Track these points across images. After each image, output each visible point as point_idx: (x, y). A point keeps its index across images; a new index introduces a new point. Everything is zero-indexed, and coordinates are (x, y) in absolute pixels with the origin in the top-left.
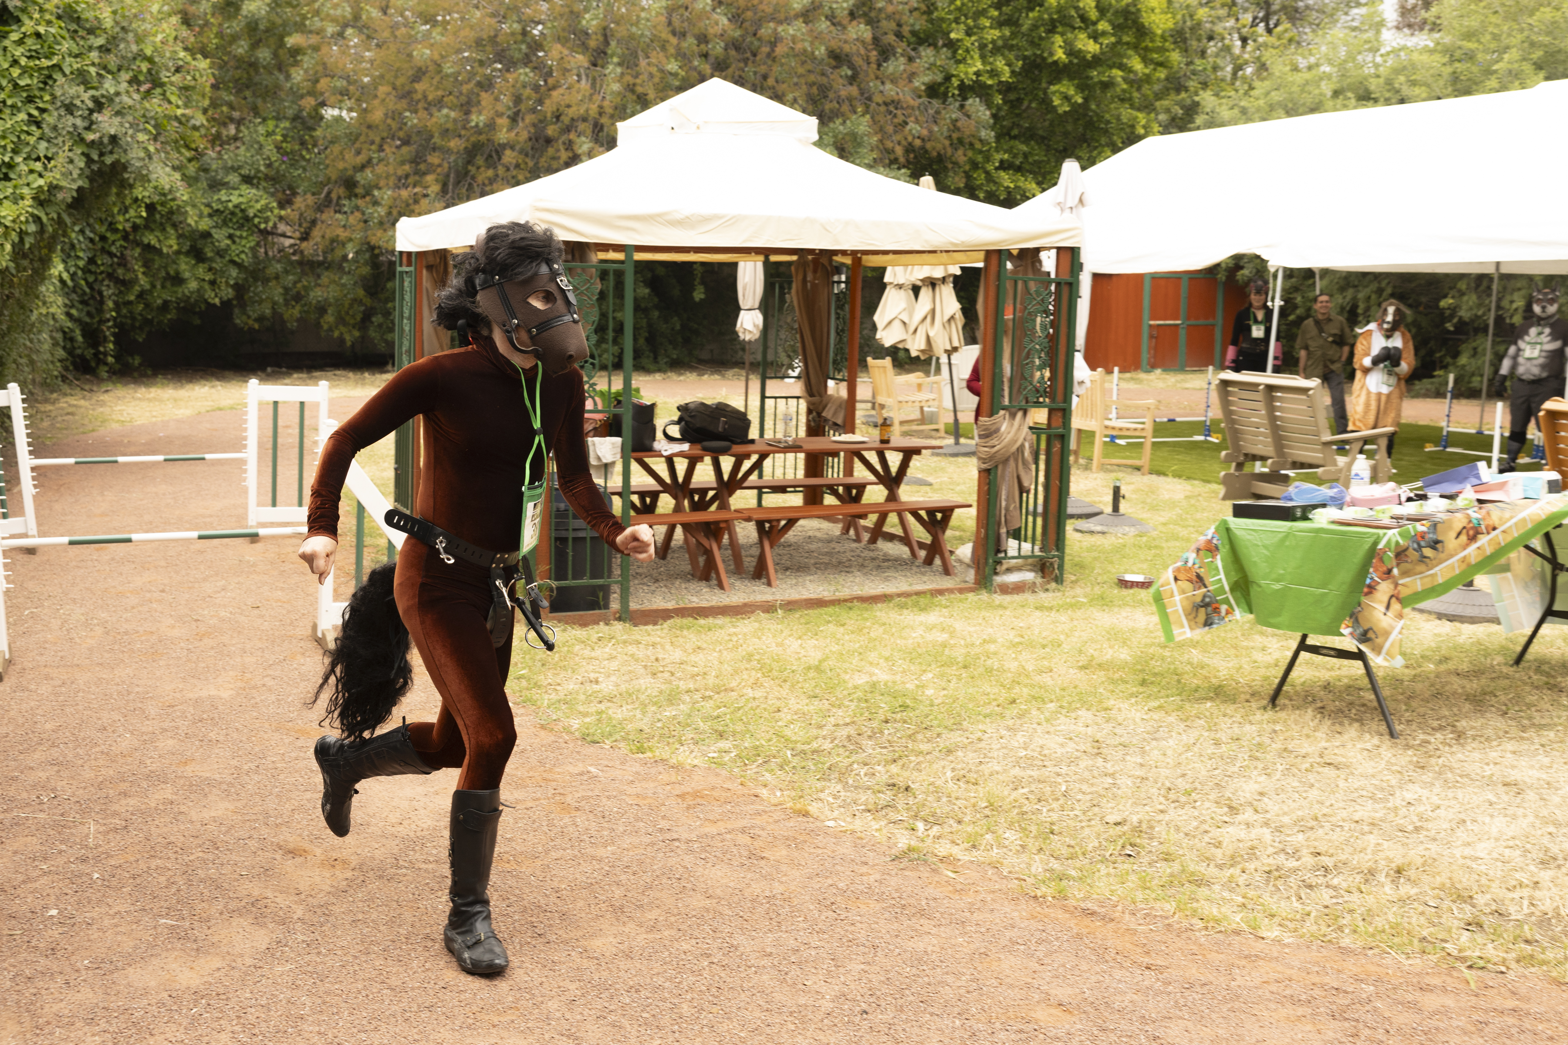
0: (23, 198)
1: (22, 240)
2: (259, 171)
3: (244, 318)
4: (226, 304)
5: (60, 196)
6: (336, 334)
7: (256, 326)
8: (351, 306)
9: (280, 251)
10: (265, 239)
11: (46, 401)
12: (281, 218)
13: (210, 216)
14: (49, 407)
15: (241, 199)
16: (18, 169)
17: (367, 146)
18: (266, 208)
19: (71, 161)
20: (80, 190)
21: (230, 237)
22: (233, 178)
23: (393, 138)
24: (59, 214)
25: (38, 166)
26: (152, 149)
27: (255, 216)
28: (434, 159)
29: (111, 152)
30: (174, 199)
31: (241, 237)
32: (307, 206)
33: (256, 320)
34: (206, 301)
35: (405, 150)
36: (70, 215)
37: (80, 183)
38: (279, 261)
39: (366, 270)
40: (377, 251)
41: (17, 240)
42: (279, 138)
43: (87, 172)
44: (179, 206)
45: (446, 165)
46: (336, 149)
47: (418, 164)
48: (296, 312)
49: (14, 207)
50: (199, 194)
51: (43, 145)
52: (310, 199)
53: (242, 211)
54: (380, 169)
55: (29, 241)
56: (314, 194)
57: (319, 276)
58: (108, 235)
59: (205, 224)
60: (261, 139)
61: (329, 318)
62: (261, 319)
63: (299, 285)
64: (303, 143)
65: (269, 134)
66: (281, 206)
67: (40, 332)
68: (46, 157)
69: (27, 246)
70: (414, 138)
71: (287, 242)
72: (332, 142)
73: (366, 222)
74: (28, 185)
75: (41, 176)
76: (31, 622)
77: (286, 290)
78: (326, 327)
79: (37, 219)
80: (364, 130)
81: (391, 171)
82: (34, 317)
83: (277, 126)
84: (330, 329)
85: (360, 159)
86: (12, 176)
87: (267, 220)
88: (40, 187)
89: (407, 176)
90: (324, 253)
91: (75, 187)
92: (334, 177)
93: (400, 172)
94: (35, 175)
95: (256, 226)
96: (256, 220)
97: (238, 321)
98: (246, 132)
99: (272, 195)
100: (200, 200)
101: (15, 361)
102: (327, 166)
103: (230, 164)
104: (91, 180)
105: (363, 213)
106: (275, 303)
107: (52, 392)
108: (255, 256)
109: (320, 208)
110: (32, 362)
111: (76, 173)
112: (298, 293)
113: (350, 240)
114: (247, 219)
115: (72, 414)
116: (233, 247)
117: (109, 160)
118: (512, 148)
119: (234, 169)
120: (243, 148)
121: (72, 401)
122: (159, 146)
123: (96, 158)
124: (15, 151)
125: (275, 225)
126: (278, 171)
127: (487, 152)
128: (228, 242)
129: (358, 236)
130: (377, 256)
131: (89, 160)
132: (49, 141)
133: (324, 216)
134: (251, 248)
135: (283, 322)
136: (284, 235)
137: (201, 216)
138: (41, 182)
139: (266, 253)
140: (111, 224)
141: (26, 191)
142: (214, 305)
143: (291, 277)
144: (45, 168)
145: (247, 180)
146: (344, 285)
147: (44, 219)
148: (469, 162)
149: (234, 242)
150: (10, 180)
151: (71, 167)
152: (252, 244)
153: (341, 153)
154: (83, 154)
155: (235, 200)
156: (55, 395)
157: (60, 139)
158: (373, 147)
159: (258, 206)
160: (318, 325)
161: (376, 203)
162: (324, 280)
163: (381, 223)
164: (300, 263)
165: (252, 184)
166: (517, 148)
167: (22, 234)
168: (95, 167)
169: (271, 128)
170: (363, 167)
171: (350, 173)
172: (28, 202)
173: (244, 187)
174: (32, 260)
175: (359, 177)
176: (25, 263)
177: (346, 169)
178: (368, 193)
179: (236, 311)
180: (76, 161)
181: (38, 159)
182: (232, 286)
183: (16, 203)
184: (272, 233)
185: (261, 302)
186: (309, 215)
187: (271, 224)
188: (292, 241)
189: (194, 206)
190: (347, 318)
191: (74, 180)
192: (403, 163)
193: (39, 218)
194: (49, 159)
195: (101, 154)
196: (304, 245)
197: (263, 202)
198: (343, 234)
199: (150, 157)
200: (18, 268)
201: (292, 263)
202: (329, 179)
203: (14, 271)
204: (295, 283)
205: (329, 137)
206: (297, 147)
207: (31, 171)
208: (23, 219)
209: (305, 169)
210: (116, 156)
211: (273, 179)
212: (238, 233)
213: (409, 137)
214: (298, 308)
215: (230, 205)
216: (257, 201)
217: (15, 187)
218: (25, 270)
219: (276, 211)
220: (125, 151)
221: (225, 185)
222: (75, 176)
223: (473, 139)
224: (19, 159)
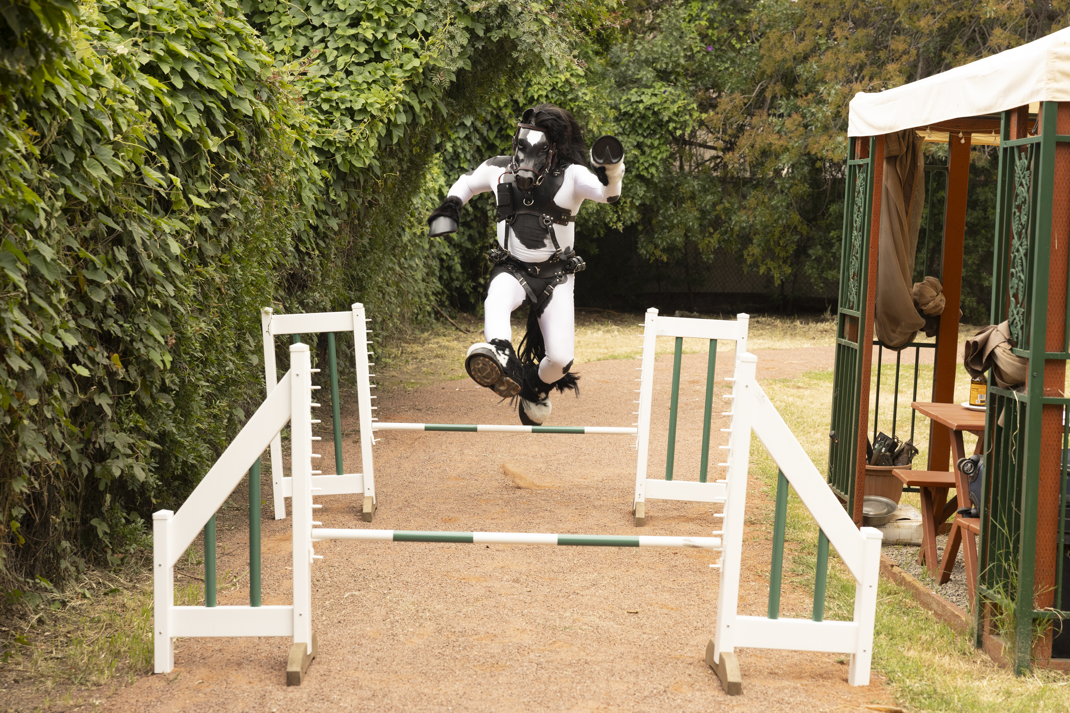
0: (394, 83)
1: (389, 134)
2: (678, 65)
3: (651, 247)
4: (631, 229)
5: (436, 80)
6: (762, 270)
7: (665, 258)
8: (783, 233)
9: (698, 165)
10: (681, 151)
11: (415, 340)
12: (701, 123)
13: (617, 120)
14: (417, 348)
15: (654, 100)
16: (391, 47)
17: (812, 30)
18: (685, 110)
19: (452, 38)
20: (460, 72)
21: (639, 146)
22: (647, 74)
23: (845, 20)
24: (434, 104)
25: (414, 44)
26: (547, 21)
27: (670, 120)
28: (898, 44)
29: (500, 27)
30: (575, 99)
31: (652, 147)
32: (736, 107)
33: (664, 250)
34: (606, 225)
35: (861, 33)
36: (447, 105)
37: (460, 64)
38: (696, 177)
39: (804, 188)
40: (818, 164)
41: (383, 133)
42: (704, 23)
43: (470, 51)
44: (580, 108)
45: (914, 52)
46: (773, 35)
47: (878, 51)
48: (714, 241)
49: (384, 93)
50: (605, 93)
51: (422, 17)
52: (739, 98)
53: (655, 113)
54: (827, 58)
55: (397, 134)
56: (743, 92)
57: (744, 197)
58: (497, 143)
59: (610, 129)
60: (683, 25)
61: (755, 250)
62: (670, 249)
63: (719, 208)
64: (733, 30)
65: (692, 19)
66: (703, 108)
67: (412, 257)
68: (424, 32)
69: (395, 141)
70: (874, 17)
71: (708, 154)
72: (769, 26)
73: (806, 126)
74: (401, 66)
75: (416, 55)
76: (350, 608)
77: (703, 212)
78: (749, 261)
79: (409, 109)
80: (810, 9)
81: (842, 59)
82: (405, 238)
83: (702, 9)
84: (755, 264)
85: (802, 47)
86: (384, 56)
87: (684, 125)
88: (415, 68)
89: (862, 67)
90: (752, 166)
91: (454, 68)
92: (769, 72)
93: (852, 61)
94: (411, 55)
95: (671, 133)
96: (672, 125)
97: (643, 251)
98: (665, 17)
99: (693, 94)
100: (606, 98)
101: (381, 290)
102: (762, 57)
103: (644, 55)
104: (475, 63)
105: (804, 116)
106: (688, 230)
107: (423, 331)
108: (668, 171)
109: (749, 111)
110: (400, 293)
111: (456, 51)
112: (718, 217)
113: (787, 149)
114: (661, 124)
115: (442, 357)
116: (642, 159)
117: (495, 36)
118: (1003, 26)
119: (648, 63)
120: (659, 37)
121: (443, 341)
122: (555, 19)
123: (481, 34)
124: (390, 27)
125: (693, 132)
126: (701, 65)
127: (968, 32)
128: (636, 152)
129: (796, 143)
130: (819, 170)
131: (474, 37)
132: (428, 14)
133: (755, 120)
134: (664, 161)
135: (698, 254)
136: (704, 145)
137: (604, 121)
138: (416, 62)
139: (681, 167)
140: (501, 129)
141: (398, 74)
142: (617, 230)
143: (709, 197)
144: (422, 47)
145: (663, 76)
146: (775, 208)
147: (417, 108)
148: (943, 48)
149: (643, 153)
150: (383, 60)
151: (451, 43)
152: (664, 156)
153: (780, 40)
154: (466, 29)
155: (647, 100)
156: (426, 334)
157: (441, 10)
158: (820, 31)
159: (675, 108)
160: (740, 258)
161: (821, 101)
162: (751, 201)
163: (826, 128)
164: (723, 180)
165: (668, 81)
166: (1010, 25)
167: (390, 125)
168: (479, 45)
169: (695, 12)
170: (806, 58)
171: (790, 64)
172: (400, 87)
173: (658, 84)
174: (400, 160)
175: (800, 69)
176: (393, 162)
177: (784, 60)
178: (811, 89)
179: (642, 238)
180: (458, 37)
181: (415, 35)
182: (637, 207)
183: (385, 88)
184: (691, 144)
185: (671, 228)
186: (738, 119)
187: (688, 131)
188: (713, 153)
189: (598, 108)
190: (777, 250)
191: (453, 60)
192: (857, 50)
193: (412, 108)
194: (427, 35)
195: (488, 30)
196: (729, 155)
197: (680, 103)
198: (776, 142)
199: (544, 32)
200: (383, 166)
201: (712, 179)
202: (763, 73)
203: (379, 173)
204: (714, 205)
205: (766, 21)
206: (725, 34)
207: (406, 50)
208: (392, 107)
209: (733, 62)
210: (504, 31)
211: (694, 75)
212: (648, 141)
213: (867, 16)
214: (716, 236)
215: (641, 106)
216: (674, 102)
217: (387, 69)
218: (392, 170)
219: (696, 115)
220: (516, 25)
221: (637, 82)
222: (455, 55)
223: (950, 16)
224: (392, 36)
